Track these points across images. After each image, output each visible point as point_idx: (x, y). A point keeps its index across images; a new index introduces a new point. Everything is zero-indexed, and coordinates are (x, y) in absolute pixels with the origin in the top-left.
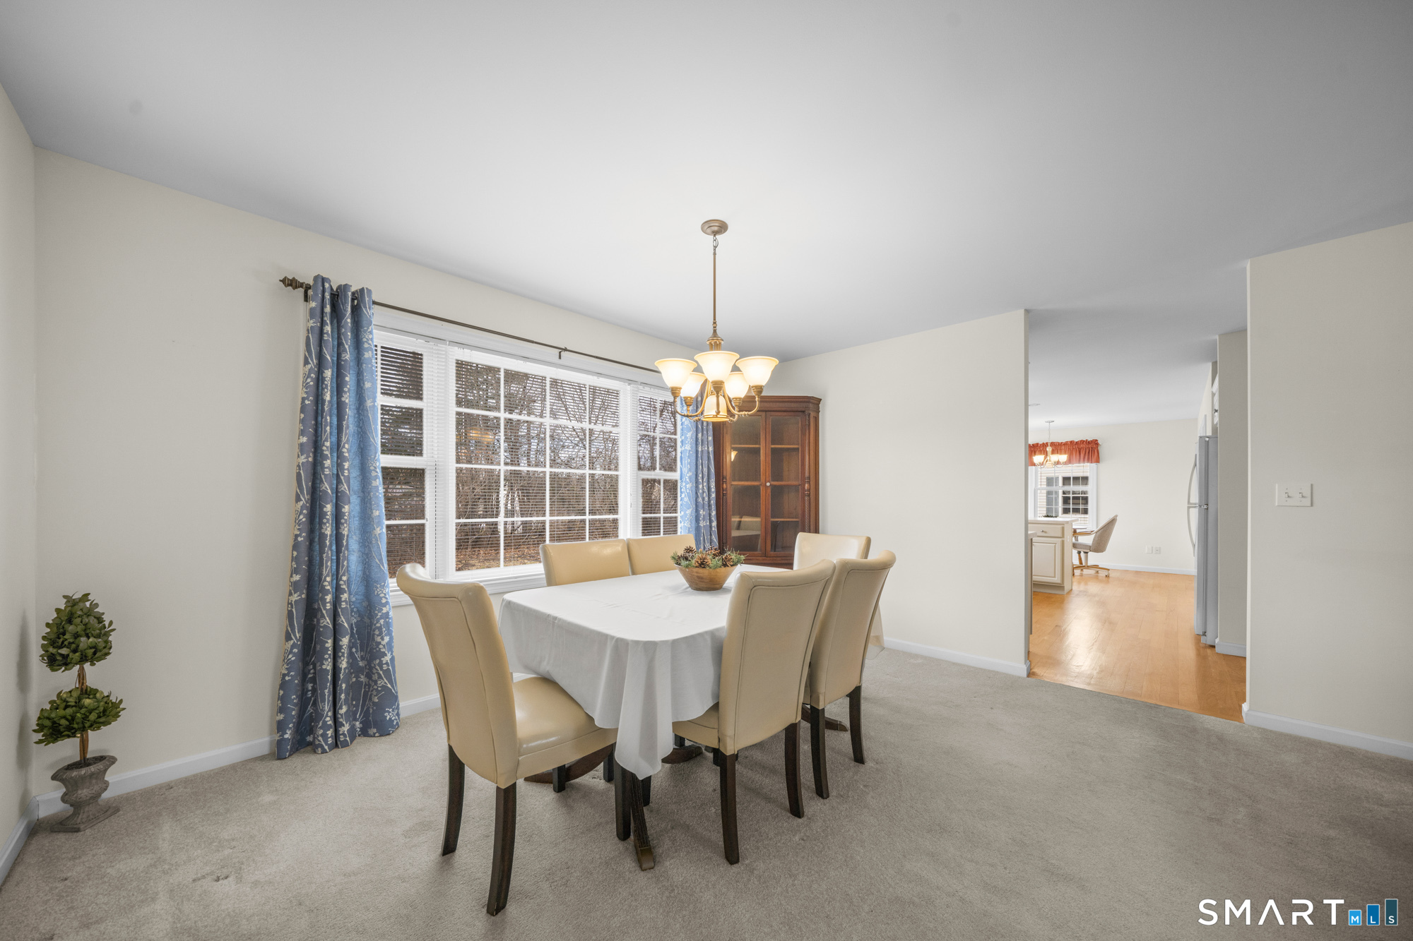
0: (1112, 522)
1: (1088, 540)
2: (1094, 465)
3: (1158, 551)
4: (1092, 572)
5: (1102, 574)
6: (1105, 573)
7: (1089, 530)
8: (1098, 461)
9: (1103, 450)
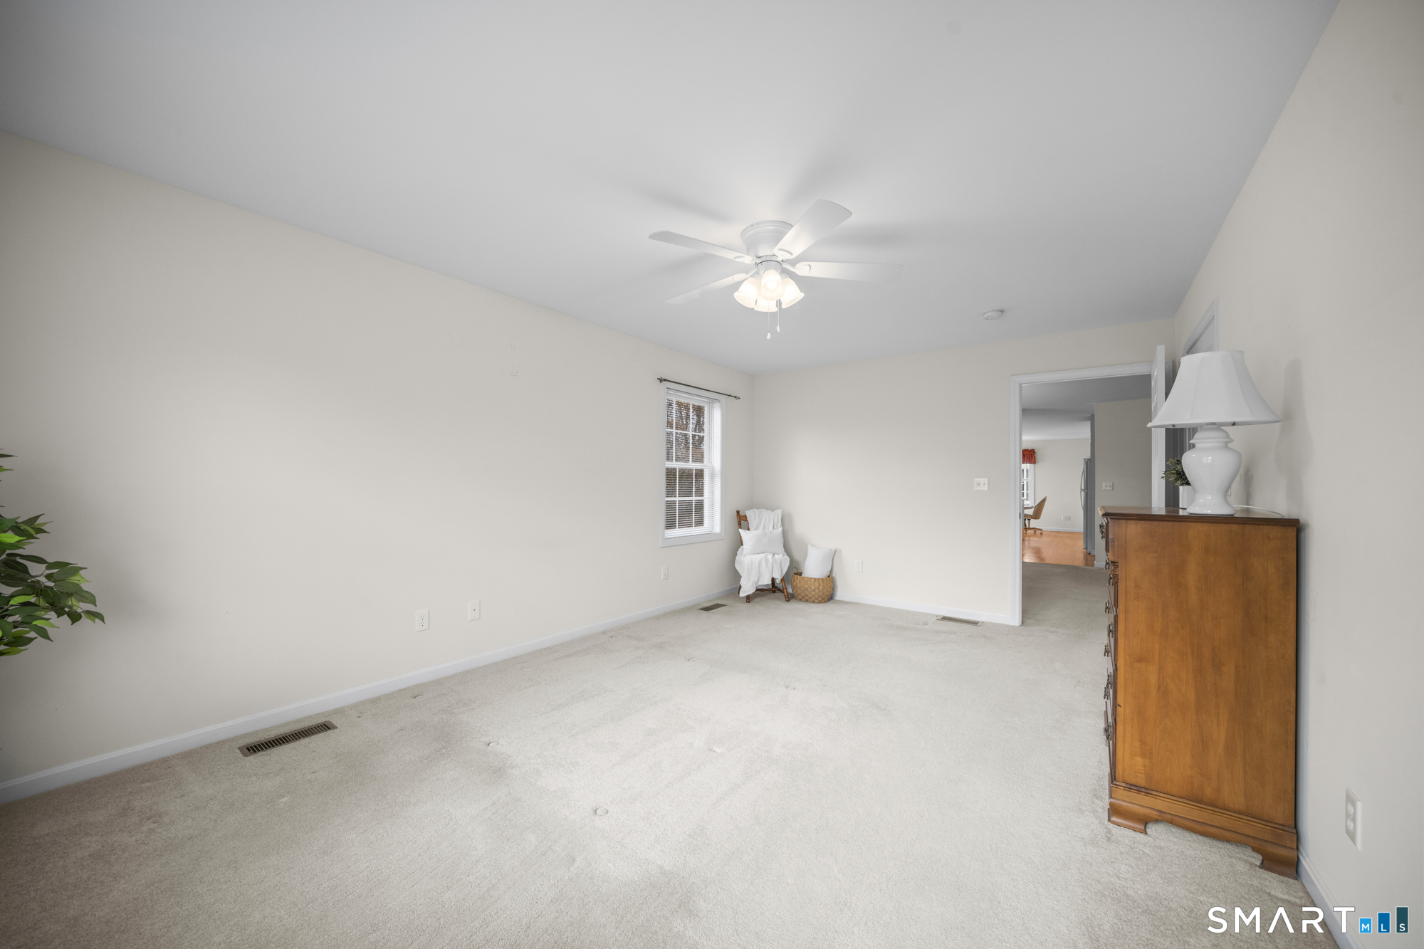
0: (1044, 501)
1: (1030, 512)
2: (1032, 465)
3: (1069, 518)
4: (1032, 531)
5: (1038, 532)
6: (1040, 532)
7: (1030, 506)
8: (1034, 463)
9: (1038, 456)
